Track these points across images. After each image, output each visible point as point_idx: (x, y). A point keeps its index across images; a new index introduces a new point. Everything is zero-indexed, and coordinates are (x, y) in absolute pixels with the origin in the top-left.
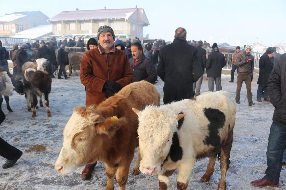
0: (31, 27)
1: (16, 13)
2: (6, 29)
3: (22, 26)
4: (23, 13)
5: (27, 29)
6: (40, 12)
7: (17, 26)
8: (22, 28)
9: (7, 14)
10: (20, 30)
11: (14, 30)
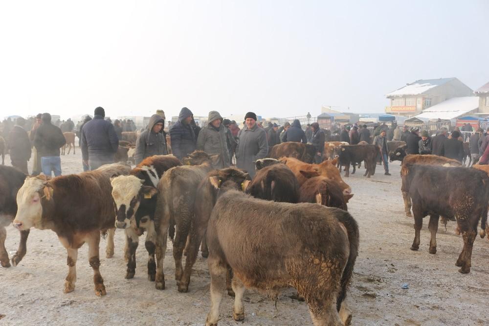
0: (443, 101)
1: (420, 82)
2: (408, 104)
3: (431, 99)
4: (432, 82)
5: (436, 103)
6: (456, 79)
7: (424, 101)
8: (430, 102)
9: (408, 84)
10: (428, 104)
11: (420, 106)
